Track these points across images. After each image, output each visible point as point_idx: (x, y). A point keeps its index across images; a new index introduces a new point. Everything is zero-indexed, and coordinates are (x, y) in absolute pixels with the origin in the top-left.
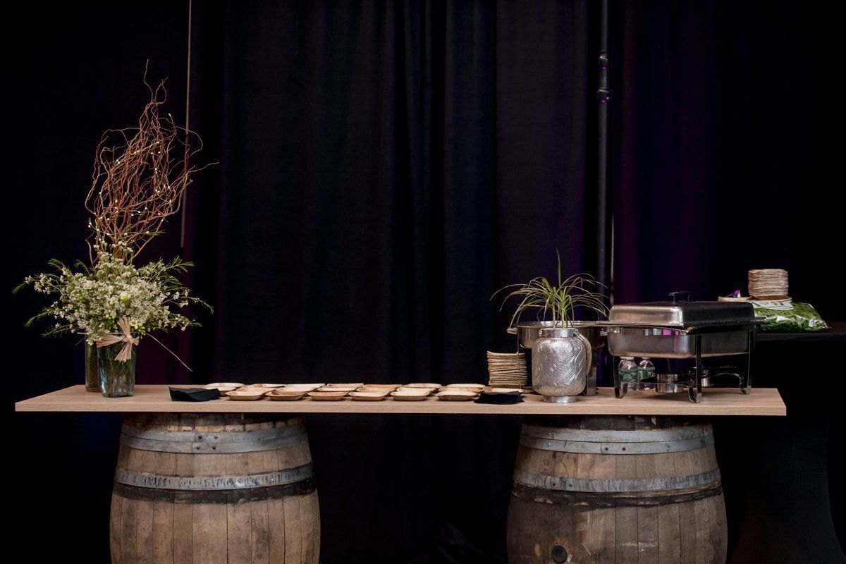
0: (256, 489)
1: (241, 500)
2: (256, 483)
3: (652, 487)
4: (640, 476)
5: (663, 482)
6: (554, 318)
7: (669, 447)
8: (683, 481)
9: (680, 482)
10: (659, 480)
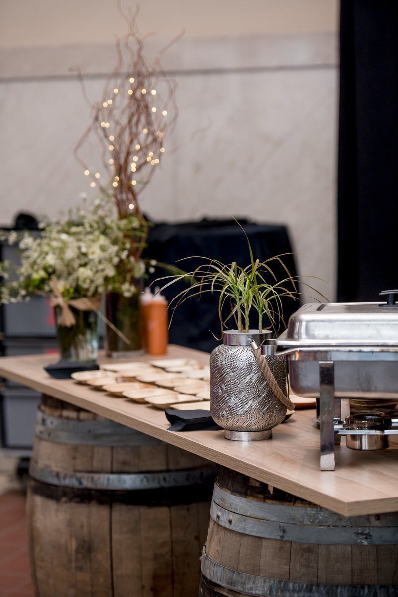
0: (79, 489)
1: (64, 499)
2: (80, 483)
3: (251, 588)
4: (241, 567)
5: (267, 584)
6: (260, 324)
7: (284, 531)
8: (299, 590)
9: (294, 590)
10: (261, 580)
